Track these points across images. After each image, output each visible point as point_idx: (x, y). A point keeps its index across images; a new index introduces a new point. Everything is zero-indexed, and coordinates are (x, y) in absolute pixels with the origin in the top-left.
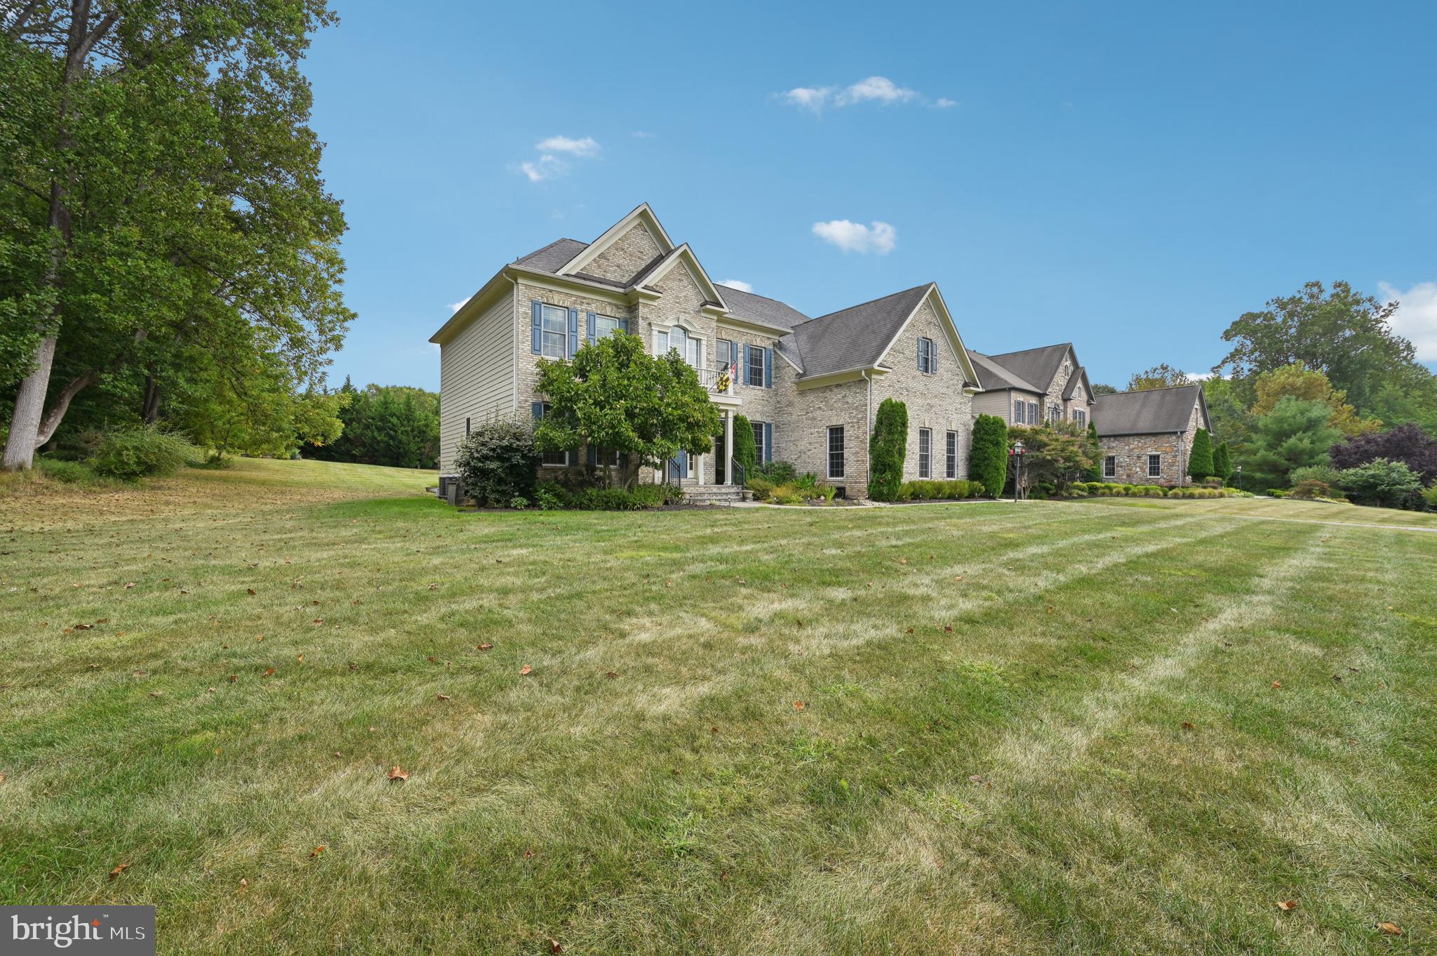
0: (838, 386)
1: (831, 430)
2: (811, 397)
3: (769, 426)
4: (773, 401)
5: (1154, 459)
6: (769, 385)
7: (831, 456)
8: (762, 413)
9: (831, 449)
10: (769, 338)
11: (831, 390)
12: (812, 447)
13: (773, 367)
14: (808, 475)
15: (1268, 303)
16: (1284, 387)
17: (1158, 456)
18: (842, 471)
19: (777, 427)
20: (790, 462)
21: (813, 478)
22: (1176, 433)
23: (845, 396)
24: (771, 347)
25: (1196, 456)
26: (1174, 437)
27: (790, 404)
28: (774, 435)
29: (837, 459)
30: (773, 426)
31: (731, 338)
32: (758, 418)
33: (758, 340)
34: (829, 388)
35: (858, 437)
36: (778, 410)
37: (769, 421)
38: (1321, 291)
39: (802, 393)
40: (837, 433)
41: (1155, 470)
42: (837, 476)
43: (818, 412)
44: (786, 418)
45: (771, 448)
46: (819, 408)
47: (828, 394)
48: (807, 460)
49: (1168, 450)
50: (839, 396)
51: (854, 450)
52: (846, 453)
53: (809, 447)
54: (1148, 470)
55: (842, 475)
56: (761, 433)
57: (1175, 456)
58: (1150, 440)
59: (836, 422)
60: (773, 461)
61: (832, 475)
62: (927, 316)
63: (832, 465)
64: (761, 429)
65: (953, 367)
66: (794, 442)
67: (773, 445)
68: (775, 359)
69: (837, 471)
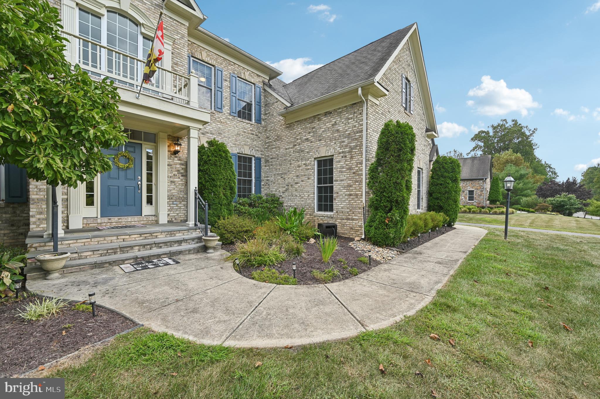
0: (327, 114)
1: (320, 163)
2: (298, 129)
3: (258, 160)
4: (262, 136)
5: (471, 192)
6: (259, 121)
7: (320, 189)
8: (251, 147)
9: (319, 182)
10: (258, 75)
11: (319, 120)
12: (299, 180)
13: (263, 104)
14: (295, 212)
15: (488, 127)
16: (507, 161)
17: (473, 191)
18: (332, 206)
19: (267, 161)
20: (278, 194)
21: (301, 214)
22: (483, 179)
23: (335, 124)
24: (261, 85)
25: (493, 191)
26: (481, 181)
27: (279, 138)
28: (264, 169)
29: (326, 192)
30: (263, 161)
31: (214, 63)
32: (247, 151)
33: (247, 74)
34: (317, 117)
35: (350, 169)
36: (268, 146)
37: (258, 155)
38: (507, 123)
39: (289, 126)
40: (325, 165)
41: (471, 198)
42: (326, 210)
43: (306, 144)
44: (274, 152)
45: (260, 181)
46: (307, 140)
47: (316, 124)
48: (295, 193)
49: (478, 188)
50: (329, 125)
51: (345, 183)
52: (336, 186)
53: (297, 180)
54: (468, 198)
55: (331, 210)
56: (250, 167)
57: (482, 191)
58: (469, 183)
59: (324, 152)
60: (263, 194)
61: (320, 209)
62: (407, 57)
63: (320, 199)
64: (251, 162)
65: (421, 112)
66: (282, 175)
67: (263, 178)
68: (265, 96)
69: (326, 205)
